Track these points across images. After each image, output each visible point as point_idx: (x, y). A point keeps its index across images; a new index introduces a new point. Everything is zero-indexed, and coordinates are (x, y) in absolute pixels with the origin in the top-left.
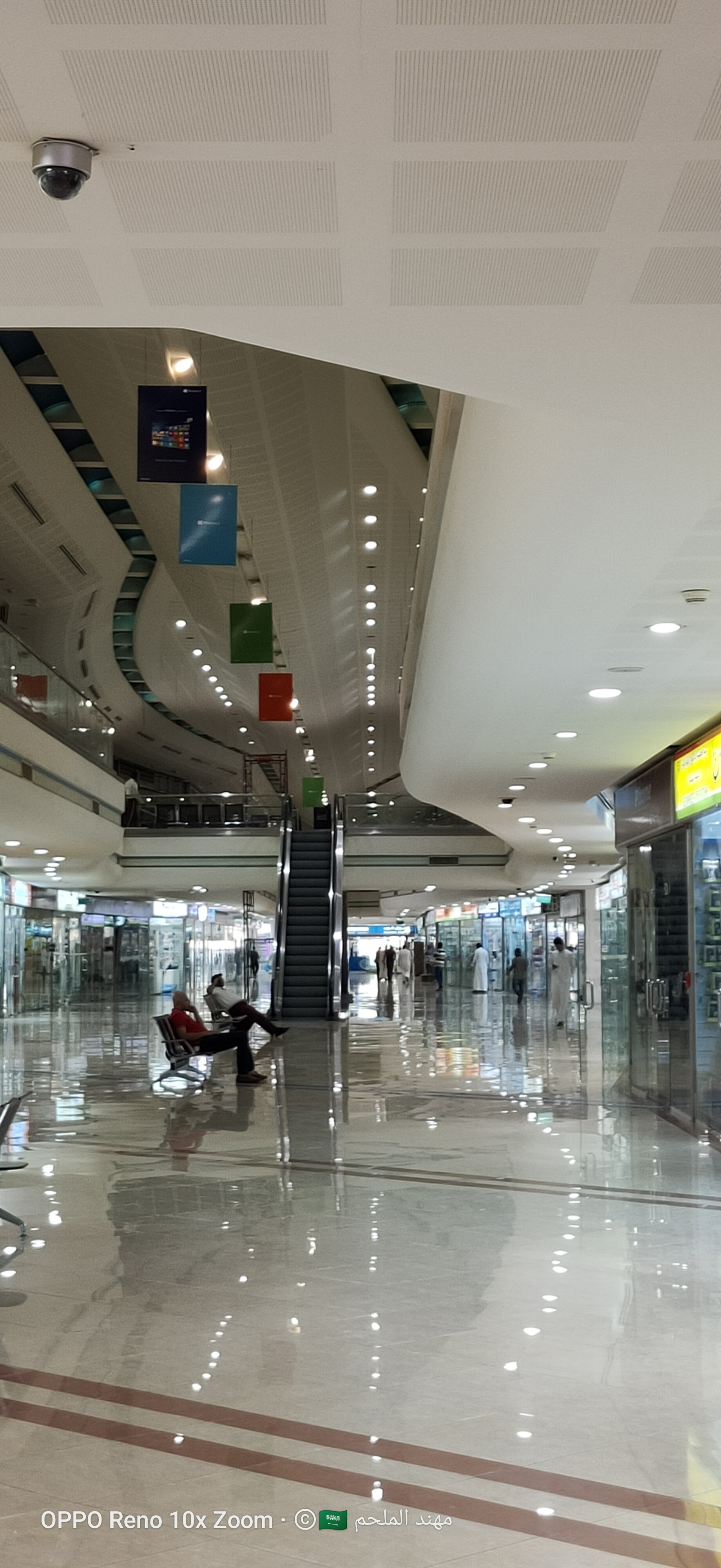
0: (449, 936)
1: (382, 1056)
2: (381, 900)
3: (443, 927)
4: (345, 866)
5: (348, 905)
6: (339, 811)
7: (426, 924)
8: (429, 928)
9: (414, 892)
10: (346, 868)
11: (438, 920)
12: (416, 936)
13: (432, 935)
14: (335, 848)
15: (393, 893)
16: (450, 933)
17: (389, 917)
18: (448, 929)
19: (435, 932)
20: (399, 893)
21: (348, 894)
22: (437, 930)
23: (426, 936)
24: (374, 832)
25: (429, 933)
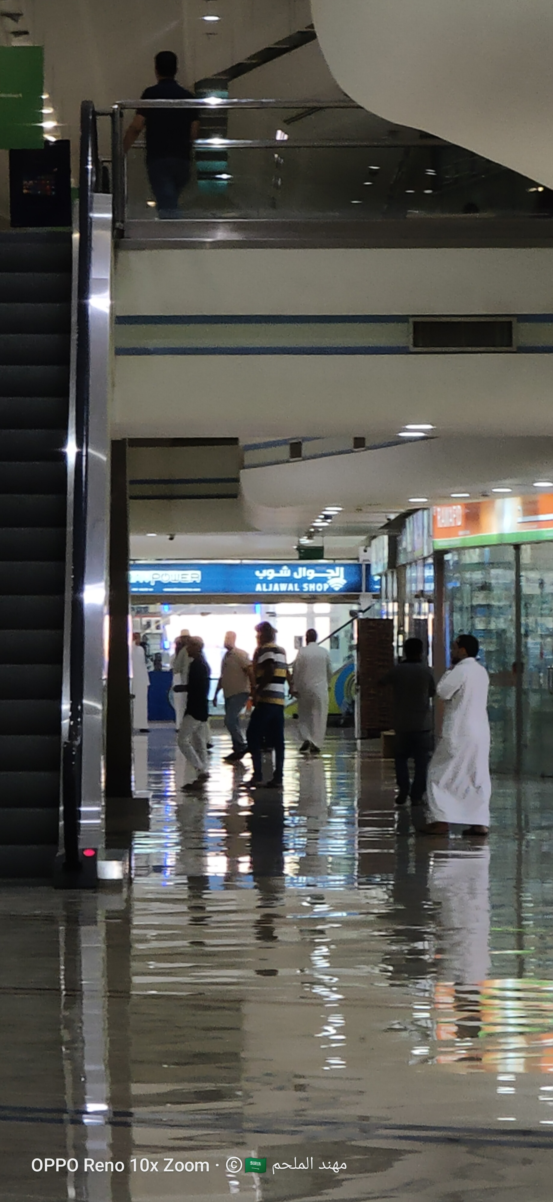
0: (480, 599)
1: (246, 1008)
2: (244, 474)
3: (459, 566)
4: (120, 351)
5: (130, 490)
6: (95, 161)
7: (402, 560)
8: (411, 573)
9: (359, 443)
10: (124, 359)
11: (441, 543)
12: (366, 601)
13: (421, 595)
14: (84, 292)
15: (285, 451)
16: (485, 587)
17: (276, 533)
18: (477, 576)
19: (430, 587)
20: (307, 448)
21: (129, 451)
22: (440, 578)
23: (400, 600)
24: (221, 235)
25: (412, 588)
